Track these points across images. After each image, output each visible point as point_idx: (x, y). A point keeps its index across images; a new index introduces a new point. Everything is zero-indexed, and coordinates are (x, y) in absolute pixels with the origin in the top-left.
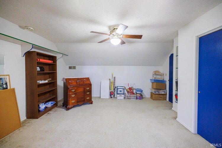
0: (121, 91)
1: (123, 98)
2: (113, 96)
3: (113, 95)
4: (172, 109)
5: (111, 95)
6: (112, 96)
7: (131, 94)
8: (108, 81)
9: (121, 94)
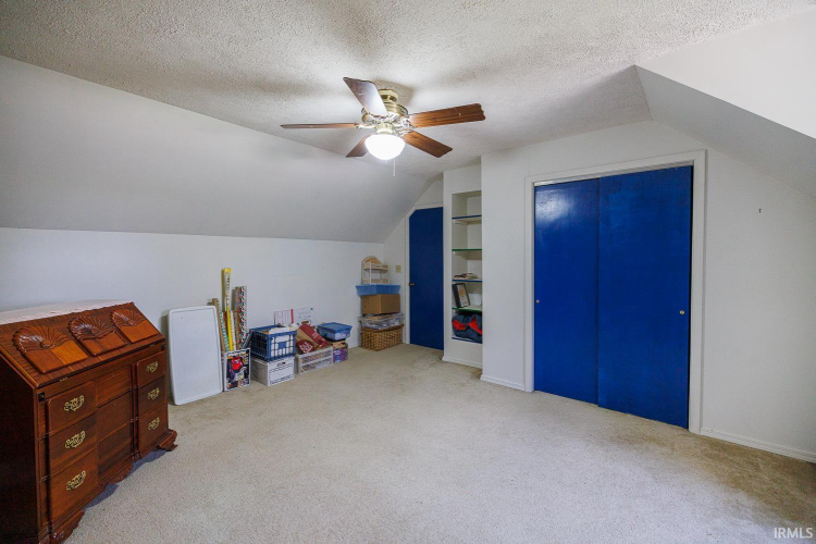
0: (282, 345)
1: (289, 371)
2: (242, 376)
3: (242, 371)
4: (444, 359)
5: (230, 376)
6: (239, 377)
7: (313, 350)
8: (212, 311)
9: (286, 355)
